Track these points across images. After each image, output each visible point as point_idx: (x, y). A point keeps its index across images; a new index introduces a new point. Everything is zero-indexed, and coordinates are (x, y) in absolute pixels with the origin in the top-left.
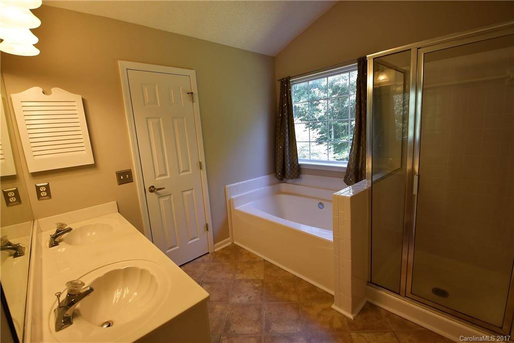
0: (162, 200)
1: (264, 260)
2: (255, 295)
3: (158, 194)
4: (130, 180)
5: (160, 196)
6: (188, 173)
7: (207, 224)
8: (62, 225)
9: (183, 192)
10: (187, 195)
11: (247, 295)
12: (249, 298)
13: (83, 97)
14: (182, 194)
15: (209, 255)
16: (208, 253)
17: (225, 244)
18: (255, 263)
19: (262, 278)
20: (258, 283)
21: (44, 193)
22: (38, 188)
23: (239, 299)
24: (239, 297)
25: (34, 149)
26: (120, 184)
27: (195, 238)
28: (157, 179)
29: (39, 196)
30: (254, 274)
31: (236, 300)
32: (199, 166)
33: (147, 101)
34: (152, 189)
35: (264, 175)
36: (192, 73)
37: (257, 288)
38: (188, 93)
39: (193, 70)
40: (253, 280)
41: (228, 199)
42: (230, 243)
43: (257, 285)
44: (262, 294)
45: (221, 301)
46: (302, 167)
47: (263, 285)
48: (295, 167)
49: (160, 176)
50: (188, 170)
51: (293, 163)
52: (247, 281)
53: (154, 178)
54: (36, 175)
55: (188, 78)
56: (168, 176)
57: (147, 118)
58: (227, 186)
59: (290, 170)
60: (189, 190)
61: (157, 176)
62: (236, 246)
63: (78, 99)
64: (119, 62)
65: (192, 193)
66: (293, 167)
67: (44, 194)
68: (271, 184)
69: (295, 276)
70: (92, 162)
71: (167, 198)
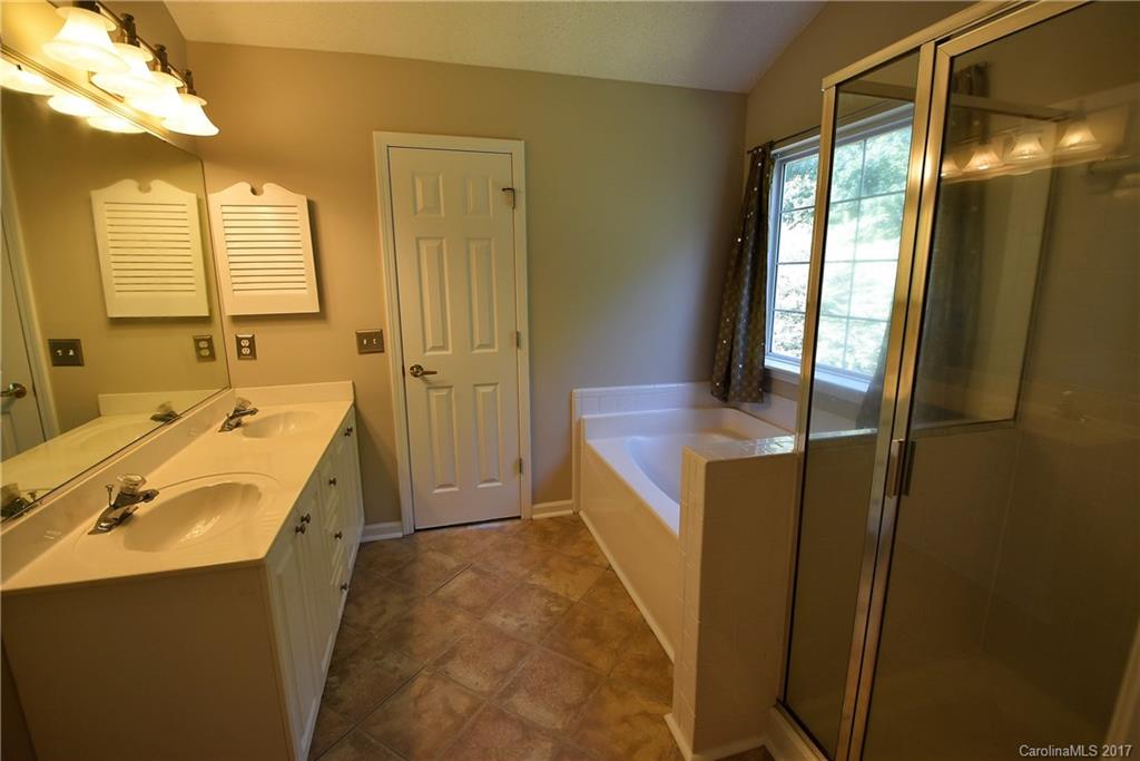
0: (434, 394)
1: (609, 567)
2: (536, 624)
3: (426, 381)
4: (380, 349)
5: (431, 386)
6: (491, 350)
7: (521, 460)
8: (244, 401)
9: (476, 385)
10: (483, 393)
11: (522, 619)
12: (522, 626)
13: (311, 198)
14: (475, 391)
15: (517, 522)
16: (519, 518)
17: (561, 509)
18: (585, 564)
19: (575, 599)
20: (559, 605)
21: (248, 350)
22: (239, 340)
23: (503, 620)
24: (505, 617)
25: (235, 280)
26: (361, 353)
27: (493, 480)
28: (428, 354)
29: (240, 354)
30: (567, 586)
31: (497, 619)
32: (515, 340)
33: (420, 206)
34: (418, 371)
35: (683, 381)
36: (517, 147)
37: (549, 613)
38: (504, 190)
39: (519, 139)
40: (556, 596)
41: (575, 419)
42: (571, 512)
43: (555, 609)
44: (549, 629)
45: (471, 609)
46: (774, 376)
47: (567, 612)
48: (755, 373)
49: (433, 348)
50: (491, 346)
51: (751, 361)
52: (544, 593)
53: (422, 350)
54: (237, 319)
55: (506, 159)
56: (450, 352)
57: (418, 239)
58: (575, 391)
59: (742, 378)
60: (491, 384)
61: (428, 348)
62: (579, 520)
63: (301, 202)
64: (374, 133)
65: (495, 390)
66: (751, 373)
67: (246, 351)
68: (696, 406)
69: (645, 621)
70: (316, 309)
71: (444, 392)
